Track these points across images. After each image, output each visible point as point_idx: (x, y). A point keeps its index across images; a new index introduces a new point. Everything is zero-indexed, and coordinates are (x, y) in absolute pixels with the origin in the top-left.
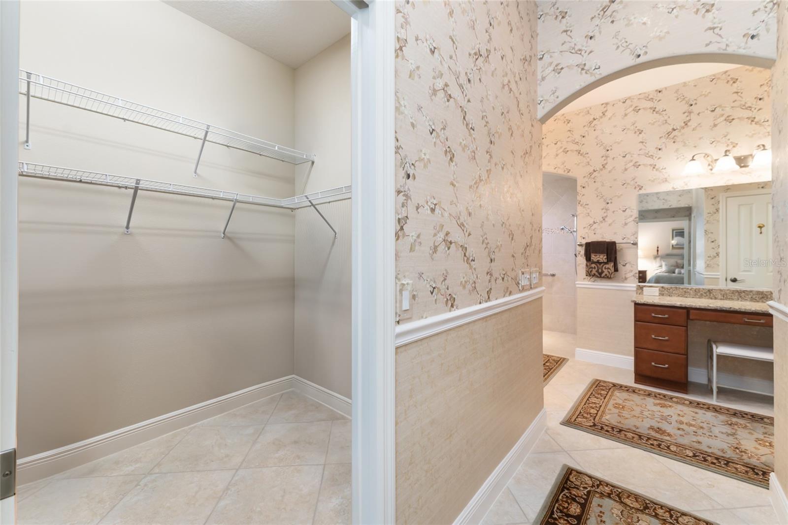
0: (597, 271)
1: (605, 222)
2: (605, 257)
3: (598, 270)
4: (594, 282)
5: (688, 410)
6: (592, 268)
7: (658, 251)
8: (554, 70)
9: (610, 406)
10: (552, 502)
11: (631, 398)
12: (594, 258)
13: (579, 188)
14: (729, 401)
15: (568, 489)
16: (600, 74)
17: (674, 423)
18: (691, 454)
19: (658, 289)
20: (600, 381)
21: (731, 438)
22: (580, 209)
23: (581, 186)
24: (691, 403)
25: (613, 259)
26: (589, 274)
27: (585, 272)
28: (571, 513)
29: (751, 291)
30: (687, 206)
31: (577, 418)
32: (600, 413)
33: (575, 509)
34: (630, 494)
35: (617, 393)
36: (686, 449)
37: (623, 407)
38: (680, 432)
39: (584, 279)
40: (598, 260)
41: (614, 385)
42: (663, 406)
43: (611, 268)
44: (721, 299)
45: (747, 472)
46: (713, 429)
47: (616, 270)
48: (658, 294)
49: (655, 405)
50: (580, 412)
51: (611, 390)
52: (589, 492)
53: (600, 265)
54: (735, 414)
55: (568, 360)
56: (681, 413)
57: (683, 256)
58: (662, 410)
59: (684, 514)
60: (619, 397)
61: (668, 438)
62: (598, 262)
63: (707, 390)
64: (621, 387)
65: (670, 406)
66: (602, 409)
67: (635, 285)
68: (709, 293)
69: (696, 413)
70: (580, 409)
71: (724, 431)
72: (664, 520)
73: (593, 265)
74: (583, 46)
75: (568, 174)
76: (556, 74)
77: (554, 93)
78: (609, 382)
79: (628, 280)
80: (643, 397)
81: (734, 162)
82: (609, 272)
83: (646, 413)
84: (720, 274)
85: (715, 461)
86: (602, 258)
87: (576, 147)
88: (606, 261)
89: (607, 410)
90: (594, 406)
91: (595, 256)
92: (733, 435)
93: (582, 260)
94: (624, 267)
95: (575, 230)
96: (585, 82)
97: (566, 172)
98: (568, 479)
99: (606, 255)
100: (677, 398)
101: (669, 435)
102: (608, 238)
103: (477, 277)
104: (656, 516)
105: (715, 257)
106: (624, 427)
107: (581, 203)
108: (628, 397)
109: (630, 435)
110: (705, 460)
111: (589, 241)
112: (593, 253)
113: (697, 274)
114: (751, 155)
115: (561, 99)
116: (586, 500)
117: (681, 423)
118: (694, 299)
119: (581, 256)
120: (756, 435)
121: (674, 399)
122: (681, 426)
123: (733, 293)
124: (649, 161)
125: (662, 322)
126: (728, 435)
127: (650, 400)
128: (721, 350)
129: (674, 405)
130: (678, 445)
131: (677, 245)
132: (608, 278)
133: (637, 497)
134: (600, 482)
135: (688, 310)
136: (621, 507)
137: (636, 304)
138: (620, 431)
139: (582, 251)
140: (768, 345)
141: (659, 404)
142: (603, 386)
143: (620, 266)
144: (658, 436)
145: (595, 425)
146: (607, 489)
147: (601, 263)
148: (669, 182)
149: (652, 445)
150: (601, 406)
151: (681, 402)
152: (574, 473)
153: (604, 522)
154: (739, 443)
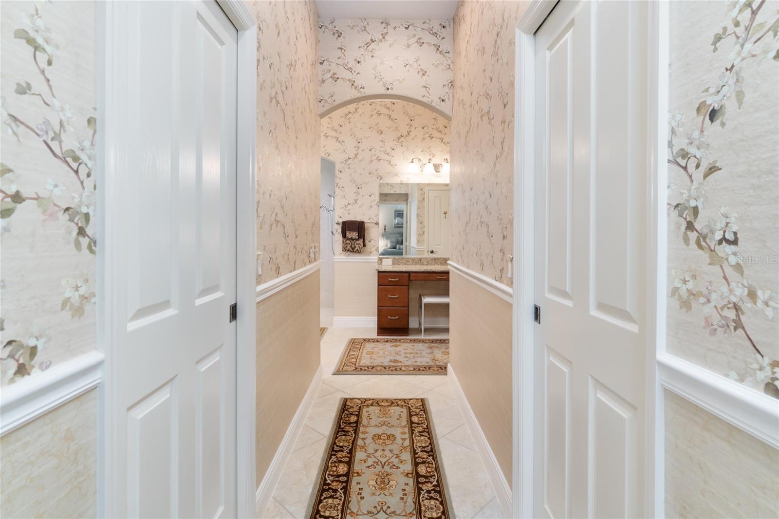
0: (351, 247)
1: (357, 204)
2: (357, 234)
3: (352, 245)
4: (348, 256)
5: (409, 345)
6: (347, 244)
7: (385, 229)
8: (332, 77)
9: (364, 354)
10: (338, 420)
11: (376, 346)
12: (349, 235)
13: (337, 172)
14: (430, 335)
15: (347, 410)
16: (364, 93)
17: (403, 355)
18: (412, 369)
19: (391, 260)
20: (355, 339)
21: (431, 355)
22: (337, 190)
23: (339, 170)
24: (411, 341)
25: (362, 236)
26: (345, 249)
27: (341, 247)
28: (352, 422)
29: (440, 258)
30: (405, 193)
31: (343, 367)
32: (358, 360)
33: (353, 419)
34: (383, 400)
35: (367, 345)
36: (409, 367)
37: (372, 353)
38: (407, 359)
39: (341, 254)
40: (352, 237)
41: (365, 340)
42: (396, 346)
43: (361, 244)
44: (426, 265)
45: (438, 370)
46: (422, 352)
47: (364, 246)
48: (391, 264)
49: (391, 346)
50: (345, 363)
51: (363, 343)
52: (360, 407)
53: (353, 241)
54: (433, 341)
55: (328, 328)
56: (406, 348)
57: (403, 234)
58: (395, 348)
59: (411, 399)
60: (369, 346)
61: (400, 364)
62: (352, 239)
63: (418, 331)
64: (369, 340)
65: (400, 345)
66: (359, 357)
67: (377, 258)
68: (420, 261)
69: (414, 346)
70: (344, 361)
71: (427, 352)
72: (402, 406)
73: (348, 242)
74: (353, 67)
75: (328, 157)
76: (334, 81)
77: (331, 97)
78: (361, 339)
79: (373, 253)
80: (383, 344)
81: (433, 167)
82: (360, 247)
83: (387, 353)
84: (425, 248)
85: (424, 369)
86: (354, 235)
87: (335, 134)
88: (357, 238)
89: (362, 358)
90: (353, 356)
91: (350, 233)
92: (432, 353)
93: (339, 237)
94: (369, 243)
95: (332, 209)
96: (354, 96)
97: (327, 155)
98: (346, 405)
99: (357, 232)
100: (403, 339)
101: (401, 362)
102: (359, 218)
103: (290, 251)
104: (398, 405)
105: (422, 235)
106: (375, 365)
107: (338, 185)
108: (375, 346)
109: (379, 368)
110: (419, 370)
111: (345, 220)
112: (348, 231)
113: (412, 248)
114: (441, 164)
115: (337, 103)
116: (359, 412)
117: (406, 353)
118: (412, 266)
119: (338, 233)
120: (442, 350)
121: (402, 341)
122: (407, 355)
123: (432, 260)
124: (387, 157)
125: (395, 284)
126: (430, 353)
127: (388, 344)
128: (427, 300)
129: (402, 344)
130: (405, 366)
131: (398, 224)
132: (359, 252)
133: (387, 400)
134: (365, 399)
135: (409, 273)
136: (379, 408)
137: (379, 272)
138: (373, 367)
139: (339, 228)
140: (446, 293)
141: (393, 346)
142: (357, 342)
143: (367, 242)
144: (395, 364)
145: (356, 369)
146: (370, 402)
147: (354, 239)
148: (399, 177)
149: (392, 370)
150: (358, 356)
151: (405, 341)
152: (348, 400)
153: (371, 419)
154: (435, 357)
